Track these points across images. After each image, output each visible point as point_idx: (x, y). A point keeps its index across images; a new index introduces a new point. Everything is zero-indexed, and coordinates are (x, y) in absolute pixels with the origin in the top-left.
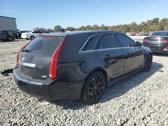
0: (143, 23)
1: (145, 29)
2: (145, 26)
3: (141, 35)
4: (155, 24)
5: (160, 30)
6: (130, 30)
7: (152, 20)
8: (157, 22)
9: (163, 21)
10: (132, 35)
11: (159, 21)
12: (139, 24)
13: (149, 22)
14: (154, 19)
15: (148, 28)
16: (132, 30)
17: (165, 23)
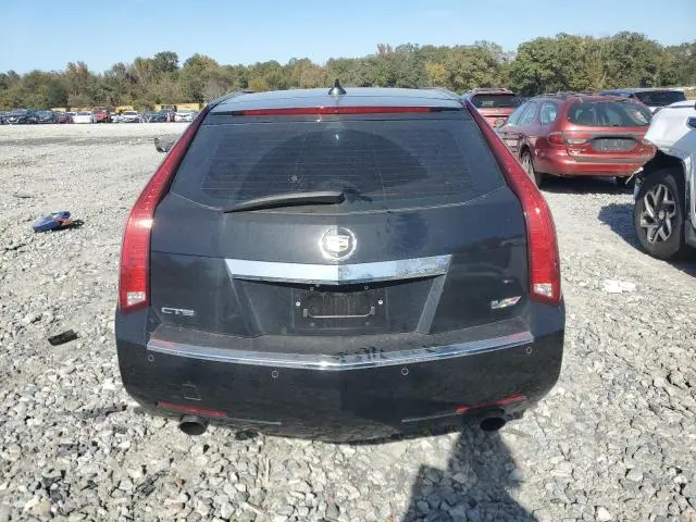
0: (119, 68)
1: (134, 96)
2: (127, 84)
3: (136, 121)
4: (166, 77)
5: (191, 99)
6: (71, 98)
7: (149, 60)
8: (173, 68)
9: (195, 66)
10: (99, 122)
11: (180, 65)
12: (103, 75)
13: (143, 67)
14: (160, 55)
15: (145, 91)
16: (79, 97)
17: (202, 73)
